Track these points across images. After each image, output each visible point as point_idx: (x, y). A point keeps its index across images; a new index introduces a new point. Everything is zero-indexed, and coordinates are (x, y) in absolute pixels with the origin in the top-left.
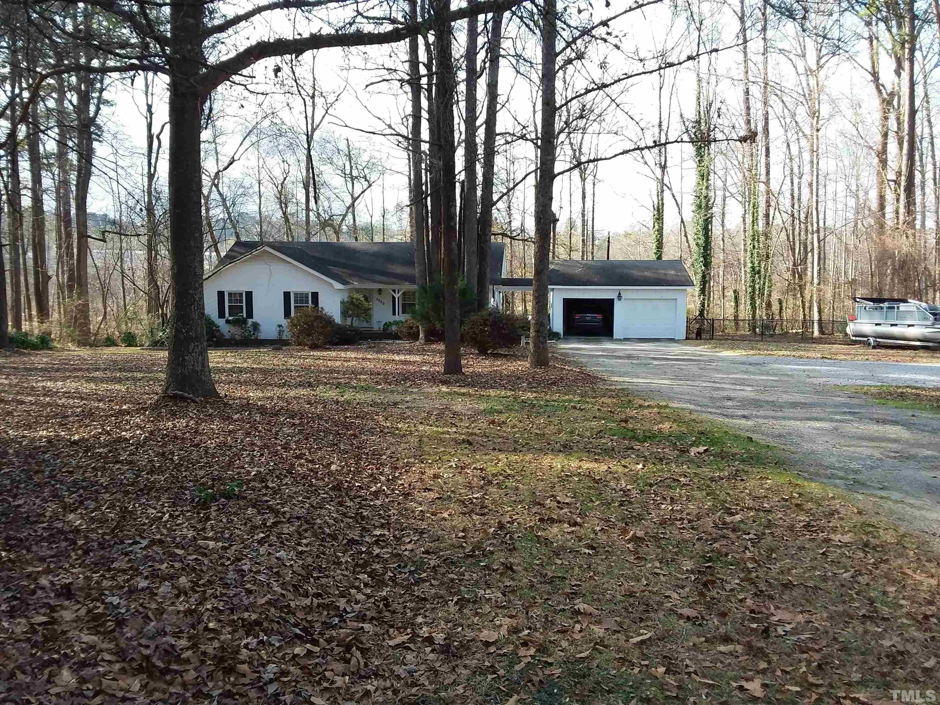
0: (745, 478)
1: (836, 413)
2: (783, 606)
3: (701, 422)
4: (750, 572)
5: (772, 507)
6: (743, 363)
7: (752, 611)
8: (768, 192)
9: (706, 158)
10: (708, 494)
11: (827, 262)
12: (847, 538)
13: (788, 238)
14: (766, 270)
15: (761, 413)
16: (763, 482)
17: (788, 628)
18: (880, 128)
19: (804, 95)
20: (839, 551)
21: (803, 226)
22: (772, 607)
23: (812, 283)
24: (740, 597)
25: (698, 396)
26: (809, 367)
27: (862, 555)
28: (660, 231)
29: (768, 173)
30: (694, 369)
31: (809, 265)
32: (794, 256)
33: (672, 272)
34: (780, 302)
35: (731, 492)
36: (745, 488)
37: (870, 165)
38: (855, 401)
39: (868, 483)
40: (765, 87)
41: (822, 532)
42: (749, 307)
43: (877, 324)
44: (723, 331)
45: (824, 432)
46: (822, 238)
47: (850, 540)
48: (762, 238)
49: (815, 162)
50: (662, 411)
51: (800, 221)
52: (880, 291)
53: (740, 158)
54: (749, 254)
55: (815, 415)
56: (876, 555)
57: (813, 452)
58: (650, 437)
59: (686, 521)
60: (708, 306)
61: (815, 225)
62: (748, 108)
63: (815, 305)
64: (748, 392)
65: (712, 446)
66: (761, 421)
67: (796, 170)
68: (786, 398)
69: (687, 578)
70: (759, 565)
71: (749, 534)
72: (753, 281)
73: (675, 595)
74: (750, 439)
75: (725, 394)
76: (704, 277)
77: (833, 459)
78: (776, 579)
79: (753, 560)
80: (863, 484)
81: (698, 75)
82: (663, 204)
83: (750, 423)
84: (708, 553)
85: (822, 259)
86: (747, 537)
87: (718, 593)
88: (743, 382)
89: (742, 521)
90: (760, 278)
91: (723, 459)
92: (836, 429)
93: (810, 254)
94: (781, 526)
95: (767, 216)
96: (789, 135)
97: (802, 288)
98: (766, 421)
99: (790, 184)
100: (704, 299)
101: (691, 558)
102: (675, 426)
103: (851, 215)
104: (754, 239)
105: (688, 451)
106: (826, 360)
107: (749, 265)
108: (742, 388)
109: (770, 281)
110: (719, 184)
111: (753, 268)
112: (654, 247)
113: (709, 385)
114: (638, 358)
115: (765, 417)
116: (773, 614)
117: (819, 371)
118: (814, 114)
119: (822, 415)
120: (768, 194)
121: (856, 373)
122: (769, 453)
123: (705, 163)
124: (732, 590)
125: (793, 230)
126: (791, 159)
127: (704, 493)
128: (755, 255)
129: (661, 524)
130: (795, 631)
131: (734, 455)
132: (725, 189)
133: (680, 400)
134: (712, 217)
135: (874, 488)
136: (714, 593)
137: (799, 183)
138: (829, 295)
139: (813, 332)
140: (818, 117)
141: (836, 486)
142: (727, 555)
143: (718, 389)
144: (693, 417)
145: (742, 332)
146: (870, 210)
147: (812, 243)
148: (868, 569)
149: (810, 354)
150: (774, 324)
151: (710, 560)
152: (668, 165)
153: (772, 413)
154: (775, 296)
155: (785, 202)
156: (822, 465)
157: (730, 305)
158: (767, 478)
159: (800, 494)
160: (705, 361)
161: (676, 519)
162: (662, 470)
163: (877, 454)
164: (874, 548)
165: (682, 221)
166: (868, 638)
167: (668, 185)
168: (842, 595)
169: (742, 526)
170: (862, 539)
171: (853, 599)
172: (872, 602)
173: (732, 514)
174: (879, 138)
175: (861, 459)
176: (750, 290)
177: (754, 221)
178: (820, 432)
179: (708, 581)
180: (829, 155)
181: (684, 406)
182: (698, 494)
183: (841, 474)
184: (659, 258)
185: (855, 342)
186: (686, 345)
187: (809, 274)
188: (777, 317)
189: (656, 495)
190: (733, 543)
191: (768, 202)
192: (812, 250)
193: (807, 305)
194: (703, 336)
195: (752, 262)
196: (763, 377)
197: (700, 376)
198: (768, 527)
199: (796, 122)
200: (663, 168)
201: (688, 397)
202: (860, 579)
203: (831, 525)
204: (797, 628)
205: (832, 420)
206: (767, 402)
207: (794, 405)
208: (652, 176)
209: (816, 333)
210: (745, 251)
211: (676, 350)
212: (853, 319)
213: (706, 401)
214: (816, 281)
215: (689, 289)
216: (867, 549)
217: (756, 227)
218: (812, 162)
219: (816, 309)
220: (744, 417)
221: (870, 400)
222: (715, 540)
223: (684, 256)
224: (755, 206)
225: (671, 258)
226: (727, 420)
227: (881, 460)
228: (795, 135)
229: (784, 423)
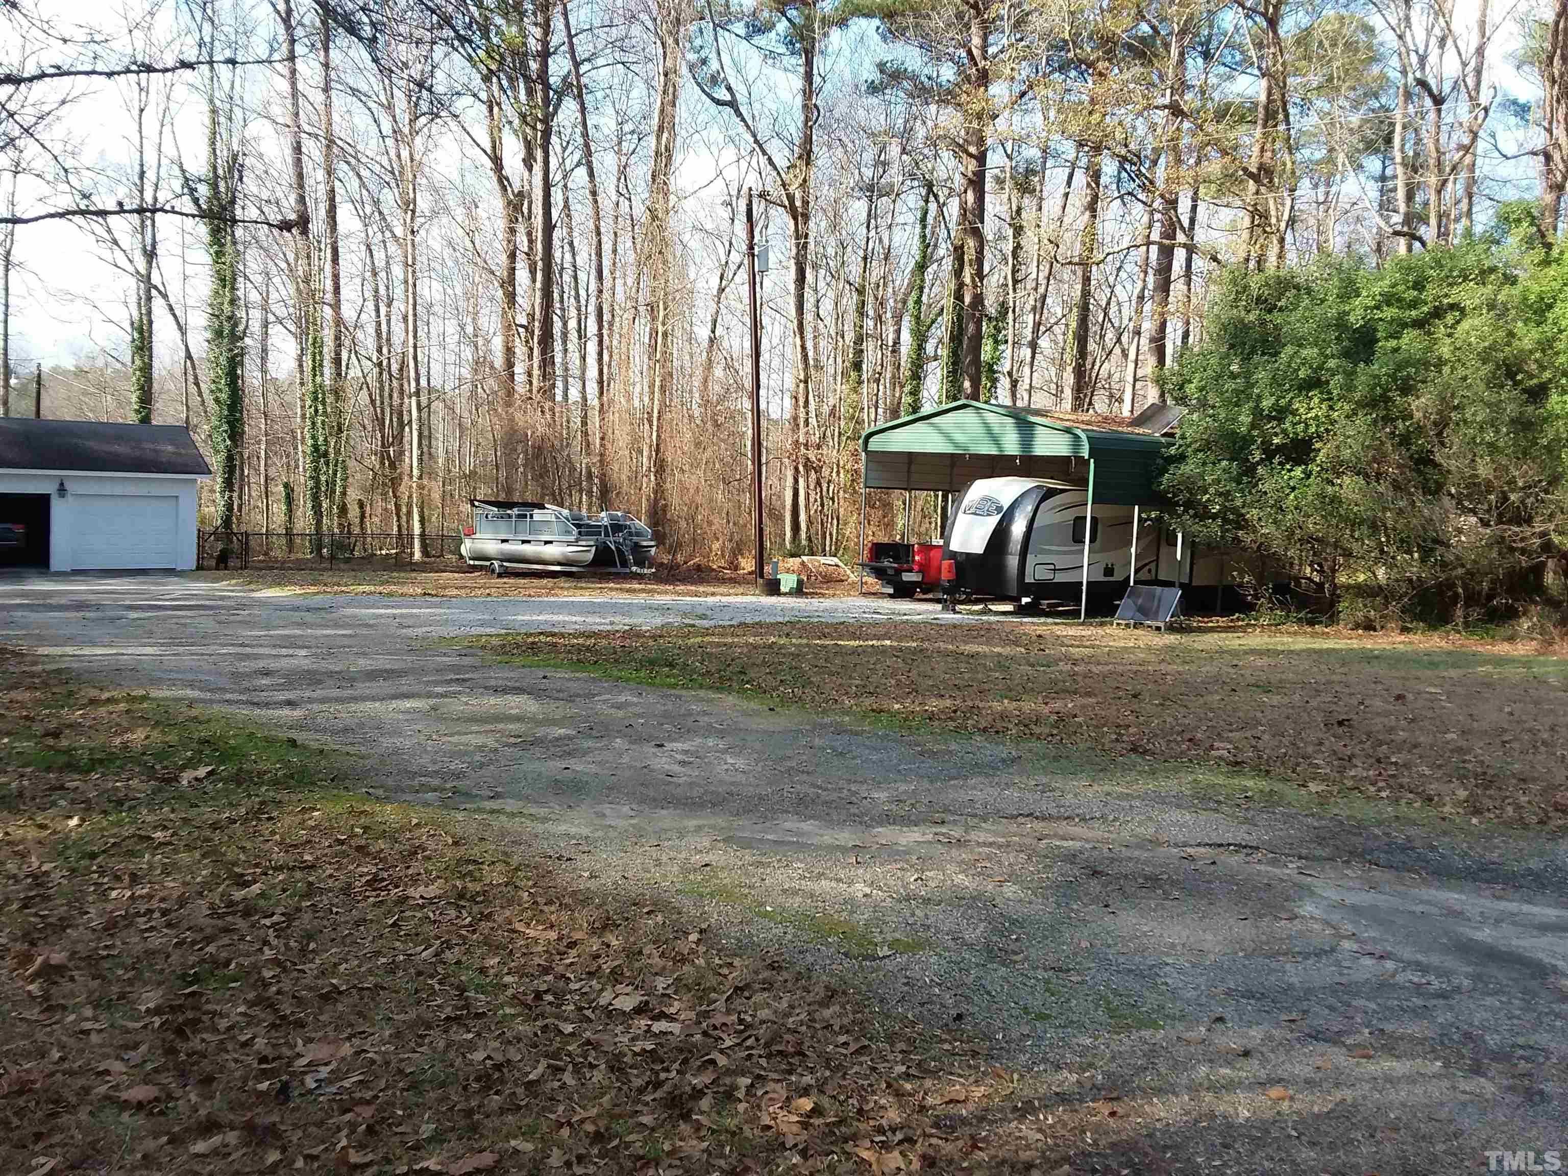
0: (274, 814)
1: (437, 683)
2: (320, 1034)
3: (209, 721)
4: (266, 985)
5: (317, 859)
6: (297, 609)
7: (263, 1060)
8: (339, 321)
9: (229, 249)
10: (204, 856)
11: (433, 442)
12: (433, 890)
13: (373, 402)
14: (338, 452)
15: (319, 693)
16: (307, 816)
17: (324, 1072)
18: (505, 243)
19: (393, 173)
20: (419, 915)
21: (395, 383)
22: (300, 1042)
23: (411, 476)
24: (243, 1038)
25: (209, 673)
26: (404, 611)
27: (453, 913)
28: (147, 370)
29: (337, 289)
30: (207, 624)
31: (407, 447)
32: (382, 430)
33: (170, 448)
34: (361, 505)
35: (248, 845)
36: (273, 833)
37: (492, 299)
38: (467, 661)
39: (475, 792)
40: (328, 146)
41: (397, 887)
42: (310, 513)
43: (503, 541)
44: (266, 554)
45: (416, 716)
46: (423, 404)
47: (438, 892)
48: (330, 399)
49: (410, 282)
50: (136, 706)
51: (391, 375)
52: (509, 491)
53: (291, 257)
54: (308, 422)
55: (405, 689)
56: (476, 909)
57: (396, 752)
58: (101, 761)
59: (157, 915)
60: (240, 510)
61: (413, 384)
62: (300, 176)
63: (415, 510)
64: (301, 659)
65: (223, 762)
66: (316, 707)
67: (382, 291)
68: (363, 663)
69: (145, 1027)
70: (284, 970)
71: (273, 914)
72: (316, 469)
73: (117, 1066)
74: (293, 743)
75: (261, 664)
76: (230, 458)
77: (425, 760)
78: (310, 989)
79: (276, 962)
80: (467, 795)
81: (211, 101)
82: (150, 322)
83: (298, 713)
84: (193, 967)
85: (426, 437)
86: (267, 922)
87: (203, 1040)
88: (292, 643)
89: (262, 895)
90: (327, 464)
91: (239, 784)
92: (434, 708)
93: (407, 429)
94: (330, 890)
95: (337, 361)
96: (371, 233)
97: (395, 482)
98: (324, 707)
99: (373, 314)
100: (230, 498)
101: (160, 984)
102: (155, 734)
103: (466, 372)
104: (316, 399)
105: (176, 779)
106: (428, 598)
107: (310, 442)
108: (291, 652)
109: (345, 468)
110: (254, 296)
111: (316, 447)
112: (134, 398)
113: (232, 650)
114: (98, 607)
115: (323, 701)
116: (299, 1055)
117: (417, 616)
118: (409, 205)
119: (416, 688)
120: (338, 325)
121: (472, 616)
122: (323, 763)
123: (227, 259)
124: (230, 1028)
125: (382, 389)
126: (375, 274)
127: (197, 855)
128: (319, 425)
129: (105, 929)
130: (336, 1076)
131: (260, 774)
132: (265, 308)
133: (173, 683)
134: (242, 355)
135: (482, 798)
136: (196, 1043)
137: (388, 315)
138: (436, 496)
139: (412, 554)
140: (413, 212)
141: (426, 804)
142: (227, 964)
143: (248, 657)
144: (194, 712)
145: (300, 555)
146: (492, 367)
147: (410, 412)
148: (460, 936)
149: (405, 590)
150: (353, 540)
151: (197, 979)
152: (158, 252)
153: (336, 693)
154: (353, 495)
155: (367, 340)
156: (406, 771)
157: (279, 509)
158: (314, 809)
159: (366, 829)
160: (228, 608)
161: (138, 915)
162: (119, 824)
163: (491, 742)
164: (472, 899)
165: (189, 356)
166: (452, 1054)
167: (162, 288)
168: (417, 991)
169: (262, 902)
170: (455, 886)
171: (434, 993)
172: (462, 989)
173: (247, 884)
174: (503, 259)
175: (466, 753)
176: (311, 483)
177: (317, 368)
178: (408, 717)
179: (187, 1022)
180: (433, 275)
181: (180, 693)
182: (184, 857)
183: (436, 782)
184: (146, 420)
185: (474, 568)
186: (197, 580)
187: (407, 460)
188: (357, 530)
189: (102, 873)
190: (242, 939)
191: (337, 338)
192: (410, 422)
193: (404, 510)
194: (231, 564)
195: (313, 437)
196: (328, 632)
197: (216, 636)
198: (308, 895)
199: (380, 213)
200: (150, 255)
201: (190, 677)
202: (448, 956)
203: (410, 872)
204: (338, 1069)
205: (429, 695)
206: (331, 674)
207: (372, 675)
208: (131, 269)
209: (417, 556)
210: (303, 416)
211: (176, 589)
212: (470, 533)
213: (222, 682)
214: (416, 472)
215: (202, 480)
216: (462, 903)
217: (318, 379)
218: (406, 282)
219: (416, 517)
220: (290, 703)
221: (490, 657)
222: (209, 940)
223: (194, 421)
224: (318, 344)
225: (170, 421)
226: (257, 711)
227: (496, 750)
228: (379, 234)
229: (353, 707)
